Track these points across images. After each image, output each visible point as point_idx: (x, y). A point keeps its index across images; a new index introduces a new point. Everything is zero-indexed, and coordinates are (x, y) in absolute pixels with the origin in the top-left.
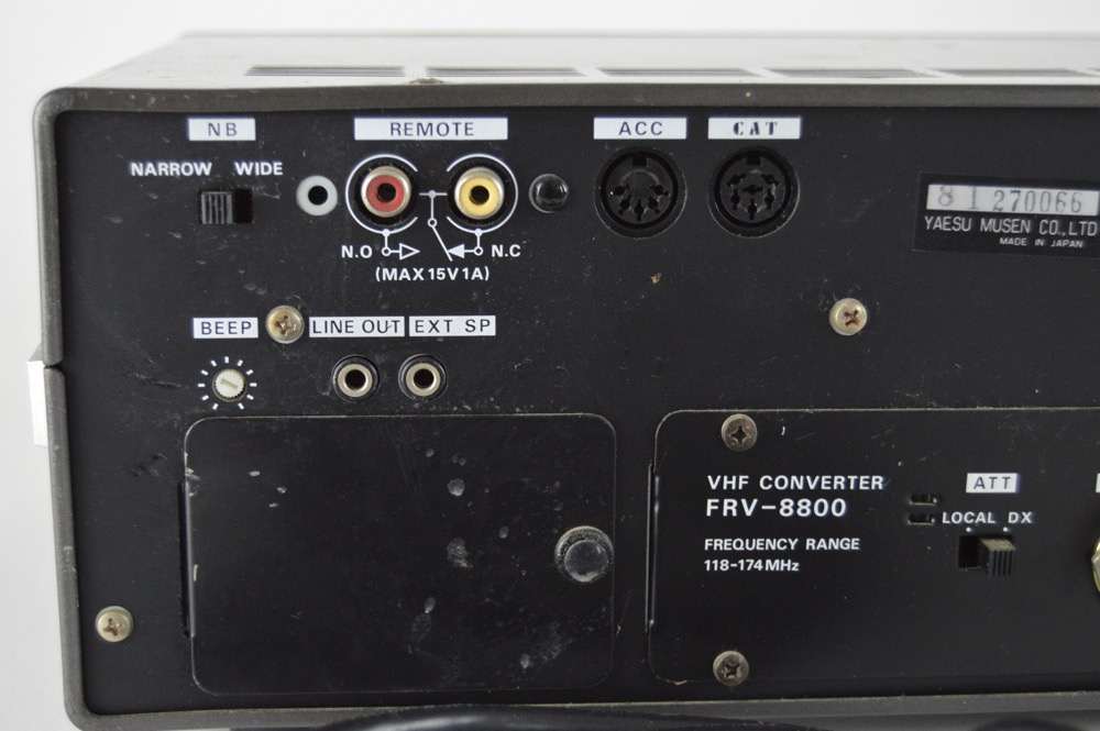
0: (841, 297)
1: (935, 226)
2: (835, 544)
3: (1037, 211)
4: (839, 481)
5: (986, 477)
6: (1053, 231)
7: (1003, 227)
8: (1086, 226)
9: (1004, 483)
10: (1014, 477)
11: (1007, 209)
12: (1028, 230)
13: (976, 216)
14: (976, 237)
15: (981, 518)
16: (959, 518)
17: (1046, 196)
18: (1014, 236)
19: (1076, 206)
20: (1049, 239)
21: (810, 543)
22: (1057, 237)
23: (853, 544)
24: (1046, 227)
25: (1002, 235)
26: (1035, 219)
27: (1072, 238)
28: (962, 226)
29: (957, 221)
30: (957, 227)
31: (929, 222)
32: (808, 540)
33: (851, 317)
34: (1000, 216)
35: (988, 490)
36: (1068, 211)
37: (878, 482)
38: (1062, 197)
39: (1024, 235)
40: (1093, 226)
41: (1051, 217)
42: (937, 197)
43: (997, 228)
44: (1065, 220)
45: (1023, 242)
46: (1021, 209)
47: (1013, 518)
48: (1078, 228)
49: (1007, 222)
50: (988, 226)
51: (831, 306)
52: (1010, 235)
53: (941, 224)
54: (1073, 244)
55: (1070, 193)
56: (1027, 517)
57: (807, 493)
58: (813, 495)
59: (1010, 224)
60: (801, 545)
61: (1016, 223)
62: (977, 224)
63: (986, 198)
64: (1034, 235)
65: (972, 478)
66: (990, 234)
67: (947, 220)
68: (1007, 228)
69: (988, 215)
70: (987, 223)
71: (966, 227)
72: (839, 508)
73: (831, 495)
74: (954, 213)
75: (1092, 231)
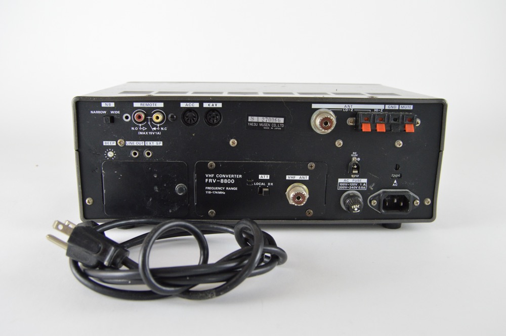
0: (231, 139)
2: (232, 189)
3: (271, 122)
4: (232, 176)
5: (263, 176)
6: (275, 126)
7: (264, 125)
9: (267, 177)
10: (269, 176)
11: (265, 121)
12: (269, 126)
13: (258, 123)
14: (259, 127)
15: (262, 184)
16: (258, 184)
17: (273, 119)
19: (279, 121)
20: (274, 128)
21: (227, 188)
23: (236, 189)
24: (273, 125)
25: (264, 127)
26: (271, 124)
27: (278, 127)
28: (255, 125)
31: (249, 124)
33: (233, 143)
34: (263, 123)
35: (263, 178)
36: (277, 122)
37: (240, 176)
38: (276, 119)
40: (283, 125)
41: (274, 123)
42: (250, 119)
44: (277, 124)
45: (268, 128)
46: (268, 121)
47: (269, 184)
48: (280, 125)
50: (260, 125)
51: (230, 140)
52: (266, 127)
53: (251, 124)
54: (279, 129)
55: (278, 118)
56: (272, 184)
57: (226, 178)
58: (228, 178)
60: (225, 188)
61: (267, 124)
62: (259, 125)
63: (261, 119)
64: (271, 127)
65: (260, 176)
66: (262, 126)
67: (253, 124)
69: (261, 123)
71: (257, 125)
72: (233, 181)
73: (231, 179)
74: (254, 122)
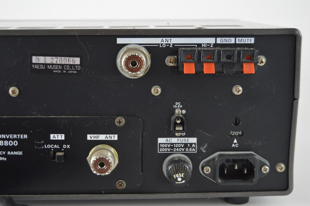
0: (11, 86)
1: (35, 67)
2: (16, 153)
3: (63, 63)
4: (15, 136)
5: (56, 135)
6: (68, 68)
7: (54, 67)
8: (77, 67)
9: (61, 137)
10: (63, 135)
11: (55, 63)
12: (61, 68)
13: (46, 65)
14: (46, 70)
15: (55, 146)
16: (49, 146)
17: (65, 59)
18: (57, 70)
19: (74, 62)
20: (67, 71)
21: (9, 153)
22: (69, 70)
23: (20, 153)
24: (66, 67)
25: (54, 70)
26: (63, 65)
27: (73, 70)
28: (42, 67)
29: (41, 66)
30: (41, 67)
31: (33, 66)
32: (8, 152)
33: (13, 92)
34: (52, 64)
35: (57, 139)
36: (71, 63)
37: (26, 136)
38: (70, 59)
39: (60, 69)
40: (79, 67)
41: (67, 65)
42: (35, 59)
43: (52, 68)
44: (71, 66)
45: (60, 71)
46: (58, 63)
47: (64, 146)
48: (75, 68)
49: (55, 66)
50: (50, 67)
51: (9, 89)
52: (56, 70)
53: (37, 67)
54: (74, 72)
55: (72, 58)
56: (68, 146)
57: (6, 139)
58: (9, 140)
59: (56, 67)
60: (6, 153)
61: (57, 66)
62: (46, 67)
63: (49, 60)
64: (63, 69)
65: (52, 136)
66: (51, 69)
67: (38, 66)
68: (55, 68)
69: (49, 64)
70: (49, 66)
71: (44, 67)
72: (16, 143)
73: (13, 140)
74: (40, 64)
75: (79, 69)
